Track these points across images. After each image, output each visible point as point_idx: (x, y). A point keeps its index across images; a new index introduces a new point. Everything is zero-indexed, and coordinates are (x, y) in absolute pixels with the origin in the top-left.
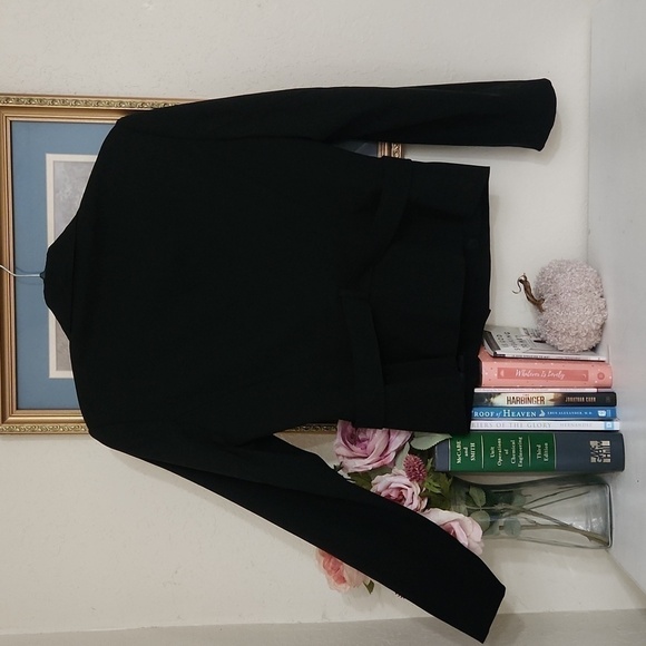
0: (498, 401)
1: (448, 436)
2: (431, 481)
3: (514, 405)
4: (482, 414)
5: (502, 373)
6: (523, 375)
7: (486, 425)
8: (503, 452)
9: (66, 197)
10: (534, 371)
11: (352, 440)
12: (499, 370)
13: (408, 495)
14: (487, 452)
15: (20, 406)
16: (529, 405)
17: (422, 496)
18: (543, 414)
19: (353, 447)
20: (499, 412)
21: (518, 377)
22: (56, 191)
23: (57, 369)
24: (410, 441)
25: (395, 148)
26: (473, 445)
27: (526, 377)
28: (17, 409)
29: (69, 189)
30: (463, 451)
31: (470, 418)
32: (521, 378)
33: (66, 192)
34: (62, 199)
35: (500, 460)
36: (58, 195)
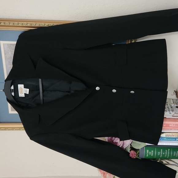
0: (163, 136)
3: (168, 137)
5: (165, 125)
6: (172, 126)
9: (9, 56)
10: (176, 125)
14: (157, 153)
16: (173, 137)
18: (177, 139)
20: (162, 139)
21: (170, 127)
22: (5, 54)
26: (152, 151)
27: (173, 127)
30: (149, 153)
32: (171, 127)
33: (9, 54)
34: (8, 57)
35: (161, 156)
36: (6, 55)
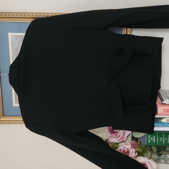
0: (164, 121)
1: (146, 134)
2: (139, 148)
4: (157, 125)
5: (165, 111)
7: (159, 129)
8: (165, 139)
11: (112, 132)
12: (164, 109)
13: (131, 152)
14: (159, 139)
15: (4, 115)
17: (136, 152)
19: (113, 135)
20: (164, 125)
23: (15, 103)
24: (132, 133)
25: (128, 29)
26: (154, 136)
28: (3, 116)
29: (16, 45)
30: (151, 138)
31: (153, 126)
33: (16, 46)
34: (14, 48)
35: (164, 142)
36: (13, 47)
